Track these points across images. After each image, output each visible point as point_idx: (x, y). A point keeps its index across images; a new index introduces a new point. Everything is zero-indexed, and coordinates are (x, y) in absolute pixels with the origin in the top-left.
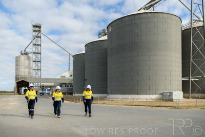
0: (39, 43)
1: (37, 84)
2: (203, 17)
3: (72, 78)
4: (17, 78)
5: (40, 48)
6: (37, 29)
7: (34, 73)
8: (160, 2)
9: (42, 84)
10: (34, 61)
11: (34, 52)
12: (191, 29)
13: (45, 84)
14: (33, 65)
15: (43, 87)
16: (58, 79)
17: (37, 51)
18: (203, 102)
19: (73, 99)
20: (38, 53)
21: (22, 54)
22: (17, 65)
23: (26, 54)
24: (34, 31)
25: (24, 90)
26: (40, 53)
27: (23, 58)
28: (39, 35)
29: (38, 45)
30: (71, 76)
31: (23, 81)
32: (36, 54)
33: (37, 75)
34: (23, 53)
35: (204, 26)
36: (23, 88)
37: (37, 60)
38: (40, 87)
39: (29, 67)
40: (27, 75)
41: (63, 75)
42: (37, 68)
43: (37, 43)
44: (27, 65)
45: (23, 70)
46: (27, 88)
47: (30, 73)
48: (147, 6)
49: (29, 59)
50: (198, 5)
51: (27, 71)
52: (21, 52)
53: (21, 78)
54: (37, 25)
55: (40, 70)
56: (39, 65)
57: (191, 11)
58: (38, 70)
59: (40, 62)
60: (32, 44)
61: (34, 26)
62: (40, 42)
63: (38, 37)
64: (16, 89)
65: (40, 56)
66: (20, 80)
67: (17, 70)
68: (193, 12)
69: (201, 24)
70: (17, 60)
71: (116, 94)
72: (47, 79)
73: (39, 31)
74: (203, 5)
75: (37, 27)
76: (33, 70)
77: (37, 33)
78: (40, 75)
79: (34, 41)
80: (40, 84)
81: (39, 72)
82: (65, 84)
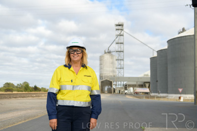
0: (122, 42)
1: (120, 82)
4: (101, 77)
5: (122, 46)
6: (120, 27)
7: (117, 72)
9: (125, 83)
10: (116, 60)
13: (128, 83)
14: (116, 64)
15: (126, 87)
16: (141, 78)
17: (119, 50)
20: (120, 52)
21: (105, 53)
22: (101, 64)
23: (109, 52)
24: (117, 30)
25: (108, 89)
26: (123, 52)
27: (107, 57)
28: (122, 34)
29: (121, 43)
31: (106, 80)
33: (120, 74)
34: (107, 52)
36: (106, 88)
37: (120, 58)
38: (123, 85)
40: (111, 74)
41: (146, 73)
42: (119, 67)
43: (120, 42)
46: (110, 87)
49: (112, 57)
52: (105, 51)
54: (120, 24)
55: (123, 68)
56: (122, 63)
59: (123, 60)
60: (115, 42)
61: (117, 25)
62: (122, 40)
63: (121, 35)
65: (122, 54)
66: (104, 80)
67: (101, 68)
70: (101, 58)
72: (129, 78)
73: (122, 30)
75: (119, 25)
76: (116, 68)
77: (119, 31)
78: (122, 74)
79: (117, 39)
80: (122, 82)
81: (122, 71)
82: (149, 82)
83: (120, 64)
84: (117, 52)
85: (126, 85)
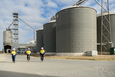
0: (17, 24)
1: (16, 47)
2: (108, 10)
3: (36, 44)
4: (4, 44)
6: (16, 15)
7: (14, 41)
8: (85, 1)
9: (19, 47)
10: (14, 34)
11: (14, 28)
12: (101, 16)
13: (21, 47)
14: (14, 36)
15: (19, 49)
16: (28, 44)
17: (16, 28)
18: (108, 57)
19: (37, 55)
20: (16, 29)
21: (7, 30)
22: (4, 36)
23: (9, 30)
24: (14, 17)
25: (9, 50)
26: (18, 30)
27: (8, 32)
28: (17, 19)
29: (16, 25)
30: (35, 42)
31: (8, 45)
32: (15, 30)
34: (8, 29)
35: (108, 15)
36: (8, 50)
37: (16, 33)
38: (18, 49)
39: (11, 37)
40: (10, 42)
41: (31, 42)
42: (16, 38)
43: (16, 24)
44: (10, 36)
45: (8, 39)
46: (10, 49)
47: (12, 41)
48: (77, 3)
49: (11, 33)
50: (106, 3)
51: (10, 39)
52: (7, 29)
53: (7, 43)
54: (16, 13)
55: (18, 39)
57: (102, 6)
58: (16, 39)
59: (18, 34)
60: (13, 24)
61: (14, 14)
62: (17, 23)
63: (16, 20)
64: (4, 50)
65: (17, 31)
66: (6, 45)
67: (4, 39)
68: (103, 7)
69: (107, 14)
70: (4, 33)
71: (61, 52)
72: (21, 44)
73: (17, 17)
74: (108, 3)
76: (14, 39)
77: (16, 18)
78: (17, 42)
79: (14, 22)
80: (17, 47)
81: (17, 40)
82: (32, 47)
83: (16, 37)
84: (14, 29)
85: (20, 48)
